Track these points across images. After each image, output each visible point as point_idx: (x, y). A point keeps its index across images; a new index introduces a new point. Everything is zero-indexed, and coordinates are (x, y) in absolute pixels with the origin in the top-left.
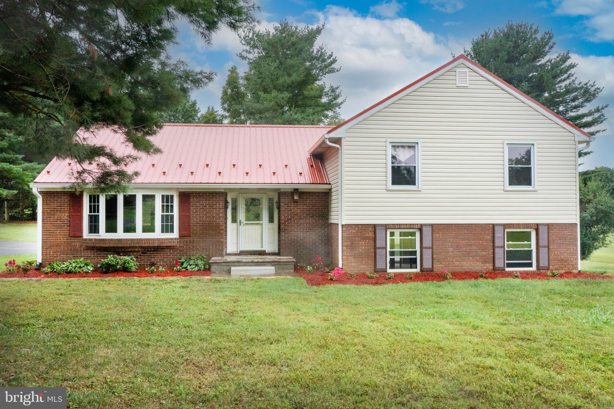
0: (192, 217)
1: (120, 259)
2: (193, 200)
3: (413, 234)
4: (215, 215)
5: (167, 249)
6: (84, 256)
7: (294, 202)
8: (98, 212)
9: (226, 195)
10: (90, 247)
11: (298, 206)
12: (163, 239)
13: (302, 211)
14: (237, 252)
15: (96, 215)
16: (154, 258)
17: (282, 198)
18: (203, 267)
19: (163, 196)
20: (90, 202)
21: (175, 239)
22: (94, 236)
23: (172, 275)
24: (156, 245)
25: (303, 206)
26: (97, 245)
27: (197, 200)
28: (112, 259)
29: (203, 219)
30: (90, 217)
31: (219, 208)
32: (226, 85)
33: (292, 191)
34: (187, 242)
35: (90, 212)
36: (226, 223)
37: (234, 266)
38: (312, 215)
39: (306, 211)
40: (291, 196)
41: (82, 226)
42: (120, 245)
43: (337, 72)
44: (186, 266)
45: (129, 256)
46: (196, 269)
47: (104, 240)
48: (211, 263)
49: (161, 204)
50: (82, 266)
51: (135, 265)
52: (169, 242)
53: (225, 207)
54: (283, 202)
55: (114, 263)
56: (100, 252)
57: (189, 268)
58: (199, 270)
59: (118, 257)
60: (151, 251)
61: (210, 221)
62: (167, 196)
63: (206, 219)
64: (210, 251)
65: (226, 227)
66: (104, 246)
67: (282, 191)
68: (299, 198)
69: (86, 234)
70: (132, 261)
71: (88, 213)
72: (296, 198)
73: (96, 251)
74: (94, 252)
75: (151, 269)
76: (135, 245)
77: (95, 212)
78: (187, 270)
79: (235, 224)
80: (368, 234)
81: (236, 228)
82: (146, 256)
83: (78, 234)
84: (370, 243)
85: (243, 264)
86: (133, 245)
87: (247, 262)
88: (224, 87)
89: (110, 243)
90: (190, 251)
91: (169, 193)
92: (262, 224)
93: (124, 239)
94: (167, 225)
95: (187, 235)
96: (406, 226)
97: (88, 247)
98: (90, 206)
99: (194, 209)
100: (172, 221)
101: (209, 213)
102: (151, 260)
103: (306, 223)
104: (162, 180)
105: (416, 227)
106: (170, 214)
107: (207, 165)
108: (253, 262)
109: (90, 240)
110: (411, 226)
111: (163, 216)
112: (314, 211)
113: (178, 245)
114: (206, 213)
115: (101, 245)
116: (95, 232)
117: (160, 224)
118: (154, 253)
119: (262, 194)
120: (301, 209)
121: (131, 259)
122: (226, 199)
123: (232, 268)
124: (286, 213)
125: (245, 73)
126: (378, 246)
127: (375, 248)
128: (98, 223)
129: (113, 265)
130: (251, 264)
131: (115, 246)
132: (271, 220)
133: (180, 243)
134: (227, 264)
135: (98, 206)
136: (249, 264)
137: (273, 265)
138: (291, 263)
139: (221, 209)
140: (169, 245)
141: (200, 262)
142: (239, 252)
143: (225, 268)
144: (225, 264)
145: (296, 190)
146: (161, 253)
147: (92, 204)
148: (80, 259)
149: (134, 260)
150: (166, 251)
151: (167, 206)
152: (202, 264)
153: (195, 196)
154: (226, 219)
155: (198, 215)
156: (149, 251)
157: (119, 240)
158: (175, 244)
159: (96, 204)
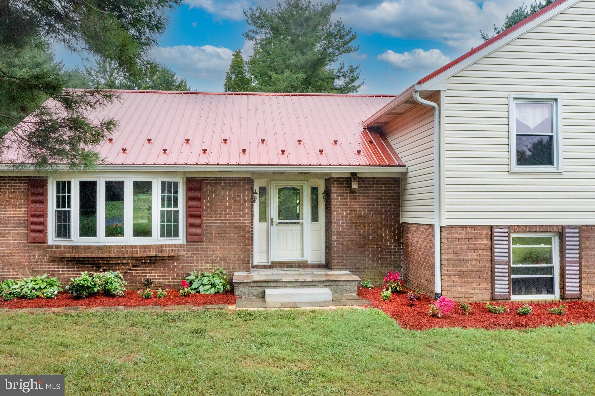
0: (206, 214)
1: (99, 277)
2: (207, 189)
3: (548, 241)
4: (238, 211)
5: (169, 260)
6: (47, 271)
7: (350, 193)
8: (69, 207)
9: (253, 182)
10: (57, 258)
11: (356, 199)
12: (162, 246)
13: (362, 205)
14: (267, 264)
15: (67, 211)
16: (151, 273)
17: (334, 187)
18: (222, 288)
19: (163, 184)
20: (58, 192)
21: (181, 245)
22: (63, 242)
23: (177, 304)
24: (153, 254)
25: (364, 199)
26: (68, 255)
27: (212, 189)
28: (87, 277)
29: (220, 217)
30: (58, 213)
31: (244, 201)
32: (230, 70)
33: (349, 176)
34: (198, 251)
35: (58, 207)
36: (252, 222)
37: (269, 287)
38: (377, 211)
39: (368, 205)
40: (347, 184)
41: (47, 226)
42: (101, 255)
43: (354, 52)
44: (197, 286)
45: (114, 270)
46: (213, 291)
47: (77, 247)
48: (235, 283)
49: (160, 195)
50: (42, 287)
51: (121, 287)
52: (172, 250)
53: (252, 199)
54: (336, 193)
55: (89, 284)
56: (72, 264)
57: (201, 289)
58: (217, 293)
59: (95, 274)
60: (145, 263)
61: (231, 220)
62: (170, 184)
63: (225, 217)
64: (230, 263)
65: (252, 228)
66: (77, 255)
67: (333, 176)
68: (359, 187)
69: (52, 239)
70: (116, 280)
71: (55, 208)
72: (354, 186)
73: (65, 263)
74: (64, 265)
75: (147, 291)
76: (122, 255)
77: (64, 207)
78: (199, 292)
79: (264, 225)
80: (482, 241)
81: (265, 229)
82: (140, 270)
83: (39, 238)
84: (483, 255)
85: (283, 284)
86: (119, 255)
87: (289, 282)
88: (228, 72)
89: (86, 253)
90: (202, 263)
91: (172, 179)
92: (302, 224)
93: (106, 246)
94: (169, 226)
95: (197, 240)
96: (539, 229)
97: (53, 257)
98: (58, 198)
99: (208, 202)
100: (176, 220)
101: (229, 208)
102: (146, 276)
103: (368, 223)
104: (162, 159)
105: (555, 230)
106: (173, 209)
107: (225, 141)
108: (297, 281)
109: (58, 247)
110: (545, 228)
111: (162, 212)
112: (380, 205)
113: (185, 254)
114: (225, 208)
115: (73, 255)
116: (65, 236)
117: (159, 224)
118: (151, 267)
119: (301, 182)
120: (360, 202)
121: (116, 276)
122: (252, 188)
123: (268, 291)
124: (339, 208)
125: (251, 57)
126: (496, 259)
127: (492, 262)
128: (69, 222)
129: (88, 288)
130: (295, 284)
131: (94, 255)
132: (315, 218)
133: (188, 251)
134: (258, 285)
135: (69, 197)
136: (292, 284)
137: (326, 286)
138: (354, 283)
139: (246, 202)
140: (172, 254)
141: (217, 281)
142: (270, 263)
143: (256, 290)
144: (256, 284)
145: (354, 174)
146: (160, 267)
147: (61, 195)
148: (42, 275)
149: (120, 278)
150: (168, 263)
151: (169, 199)
152: (221, 284)
153: (208, 183)
154: (252, 216)
155: (214, 211)
156: (142, 263)
157: (100, 248)
158: (179, 254)
159: (67, 195)
